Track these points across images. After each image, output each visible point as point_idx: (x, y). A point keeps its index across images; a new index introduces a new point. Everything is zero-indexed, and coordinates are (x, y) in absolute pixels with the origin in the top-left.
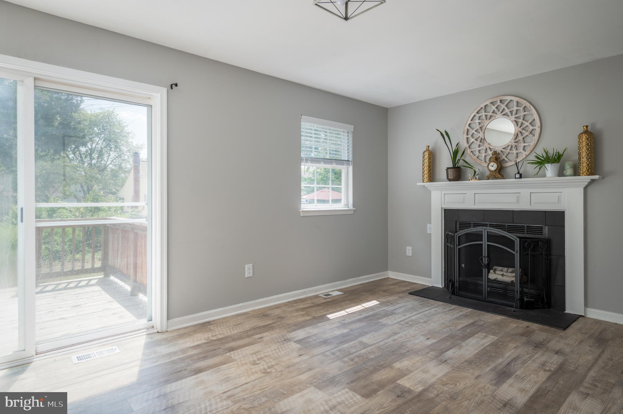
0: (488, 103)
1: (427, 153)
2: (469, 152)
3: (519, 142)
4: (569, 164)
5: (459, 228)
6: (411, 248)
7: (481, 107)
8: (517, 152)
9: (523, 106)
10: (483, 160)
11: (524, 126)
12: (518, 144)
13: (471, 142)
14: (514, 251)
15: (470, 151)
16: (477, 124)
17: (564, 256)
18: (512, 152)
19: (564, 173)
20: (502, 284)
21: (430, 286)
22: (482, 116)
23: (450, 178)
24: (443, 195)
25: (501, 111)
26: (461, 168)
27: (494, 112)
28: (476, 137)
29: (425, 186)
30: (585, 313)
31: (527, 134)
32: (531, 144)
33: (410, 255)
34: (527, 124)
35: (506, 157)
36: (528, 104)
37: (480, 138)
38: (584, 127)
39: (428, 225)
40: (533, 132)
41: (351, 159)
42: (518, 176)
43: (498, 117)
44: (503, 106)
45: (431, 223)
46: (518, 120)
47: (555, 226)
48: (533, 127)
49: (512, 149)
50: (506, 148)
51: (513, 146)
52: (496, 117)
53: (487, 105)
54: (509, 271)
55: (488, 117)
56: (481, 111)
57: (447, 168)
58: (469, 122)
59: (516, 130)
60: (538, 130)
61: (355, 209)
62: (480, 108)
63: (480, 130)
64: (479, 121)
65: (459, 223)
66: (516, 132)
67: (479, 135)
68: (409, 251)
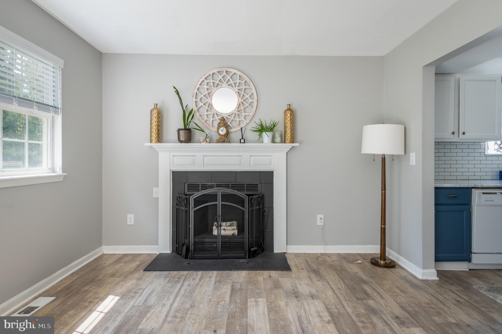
0: (215, 71)
1: (155, 112)
2: (198, 116)
3: (241, 111)
4: (278, 133)
5: (188, 189)
6: (133, 215)
7: (210, 74)
8: (239, 119)
9: (245, 80)
10: (211, 125)
11: (245, 98)
12: (240, 113)
13: (200, 106)
14: (244, 208)
15: (198, 114)
16: (206, 89)
17: (273, 207)
18: (235, 119)
19: (275, 140)
20: (227, 238)
21: (158, 253)
22: (210, 82)
23: (181, 139)
24: (172, 157)
25: (226, 81)
26: (191, 130)
27: (220, 81)
28: (204, 102)
29: (153, 147)
30: (287, 251)
31: (247, 105)
32: (251, 114)
33: (132, 223)
34: (247, 96)
35: (230, 123)
36: (248, 80)
37: (208, 103)
38: (288, 105)
39: (155, 189)
40: (252, 104)
41: (60, 106)
42: (242, 141)
43: (224, 86)
44: (229, 77)
45: (157, 186)
46: (240, 92)
47: (266, 183)
48: (252, 100)
49: (235, 117)
50: (231, 116)
51: (237, 115)
52: (223, 86)
53: (215, 73)
54: (227, 225)
55: (216, 85)
56: (208, 78)
57: (178, 129)
58: (198, 86)
59: (239, 101)
60: (255, 103)
61: (65, 174)
62: (208, 75)
63: (207, 96)
64: (208, 87)
65: (188, 185)
66: (239, 102)
67: (207, 100)
68: (131, 219)
